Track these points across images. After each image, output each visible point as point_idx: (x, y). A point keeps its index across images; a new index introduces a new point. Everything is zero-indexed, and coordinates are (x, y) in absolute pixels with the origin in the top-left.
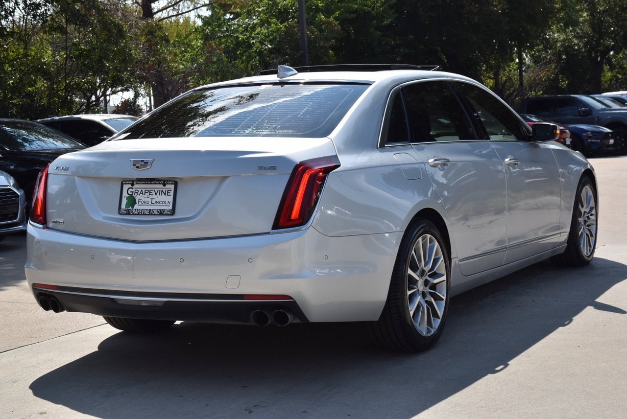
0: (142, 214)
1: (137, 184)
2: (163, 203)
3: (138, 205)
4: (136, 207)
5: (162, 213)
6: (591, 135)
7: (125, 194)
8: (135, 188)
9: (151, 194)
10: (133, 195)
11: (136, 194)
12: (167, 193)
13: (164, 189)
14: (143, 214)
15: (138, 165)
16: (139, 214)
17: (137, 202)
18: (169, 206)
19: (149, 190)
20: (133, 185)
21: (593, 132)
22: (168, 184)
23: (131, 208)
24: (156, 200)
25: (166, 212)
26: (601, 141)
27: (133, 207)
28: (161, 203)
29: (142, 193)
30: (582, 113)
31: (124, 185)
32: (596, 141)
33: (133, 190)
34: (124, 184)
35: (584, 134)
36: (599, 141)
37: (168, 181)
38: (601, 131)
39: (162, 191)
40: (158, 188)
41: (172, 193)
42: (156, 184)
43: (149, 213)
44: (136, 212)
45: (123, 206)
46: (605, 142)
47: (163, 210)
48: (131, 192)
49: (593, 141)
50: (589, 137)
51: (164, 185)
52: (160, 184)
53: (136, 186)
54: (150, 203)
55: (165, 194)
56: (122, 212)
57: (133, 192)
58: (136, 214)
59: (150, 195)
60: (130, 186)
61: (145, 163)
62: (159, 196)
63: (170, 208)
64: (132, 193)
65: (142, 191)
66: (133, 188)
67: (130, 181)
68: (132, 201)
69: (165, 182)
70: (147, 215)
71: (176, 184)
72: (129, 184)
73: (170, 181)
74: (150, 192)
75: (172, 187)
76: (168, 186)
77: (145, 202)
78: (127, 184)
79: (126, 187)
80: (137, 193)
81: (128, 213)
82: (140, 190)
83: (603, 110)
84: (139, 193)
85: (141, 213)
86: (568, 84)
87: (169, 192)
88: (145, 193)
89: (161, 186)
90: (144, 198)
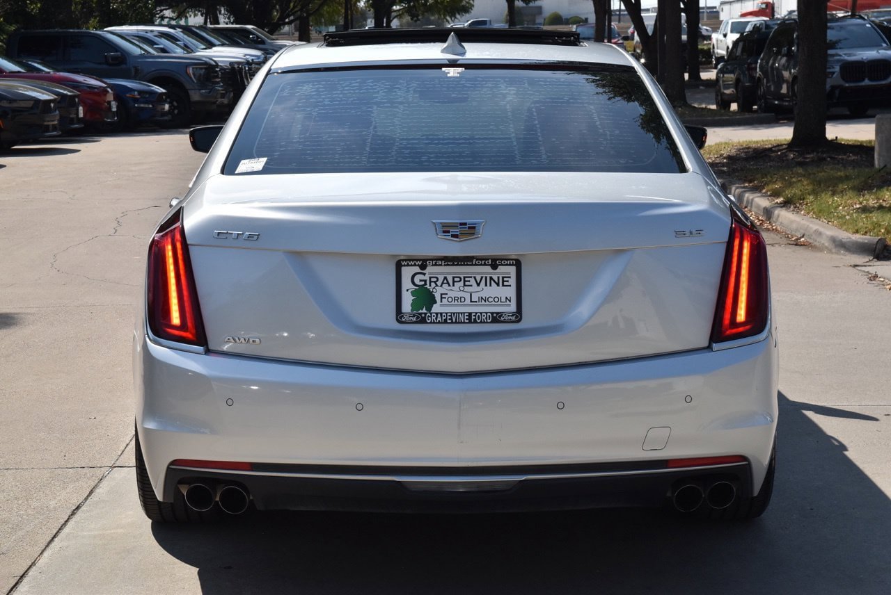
0: (452, 322)
1: (433, 265)
2: (496, 300)
3: (441, 305)
4: (436, 308)
5: (496, 318)
6: (139, 97)
7: (407, 284)
8: (430, 273)
9: (467, 283)
10: (428, 286)
11: (433, 285)
12: (502, 282)
13: (495, 273)
14: (456, 322)
15: (456, 231)
16: (445, 322)
17: (438, 298)
18: (509, 305)
19: (462, 276)
20: (423, 267)
21: (140, 92)
22: (502, 265)
23: (424, 311)
24: (481, 295)
25: (506, 317)
26: (153, 106)
27: (429, 309)
28: (490, 299)
29: (448, 283)
30: (110, 61)
31: (403, 268)
32: (146, 106)
33: (426, 278)
34: (405, 265)
35: (128, 95)
36: (151, 106)
37: (502, 260)
38: (153, 90)
39: (491, 278)
40: (481, 273)
41: (512, 281)
42: (476, 265)
43: (470, 319)
44: (439, 319)
45: (407, 307)
46: (159, 108)
47: (497, 313)
48: (421, 281)
49: (142, 105)
50: (136, 100)
51: (494, 267)
52: (485, 265)
53: (430, 269)
54: (468, 301)
55: (498, 285)
56: (406, 318)
57: (425, 281)
58: (439, 322)
59: (465, 285)
60: (417, 269)
61: (469, 228)
62: (485, 288)
63: (513, 308)
64: (423, 283)
65: (445, 278)
66: (424, 274)
67: (417, 260)
68: (425, 298)
69: (494, 263)
70: (464, 323)
71: (518, 264)
72: (415, 265)
73: (507, 260)
74: (465, 281)
75: (512, 270)
76: (501, 269)
77: (455, 299)
78: (411, 265)
79: (407, 272)
80: (435, 282)
81: (422, 320)
82: (441, 278)
83: (142, 56)
84: (439, 283)
85: (451, 319)
86: (40, 9)
87: (505, 279)
88: (454, 282)
89: (488, 269)
90: (455, 291)
